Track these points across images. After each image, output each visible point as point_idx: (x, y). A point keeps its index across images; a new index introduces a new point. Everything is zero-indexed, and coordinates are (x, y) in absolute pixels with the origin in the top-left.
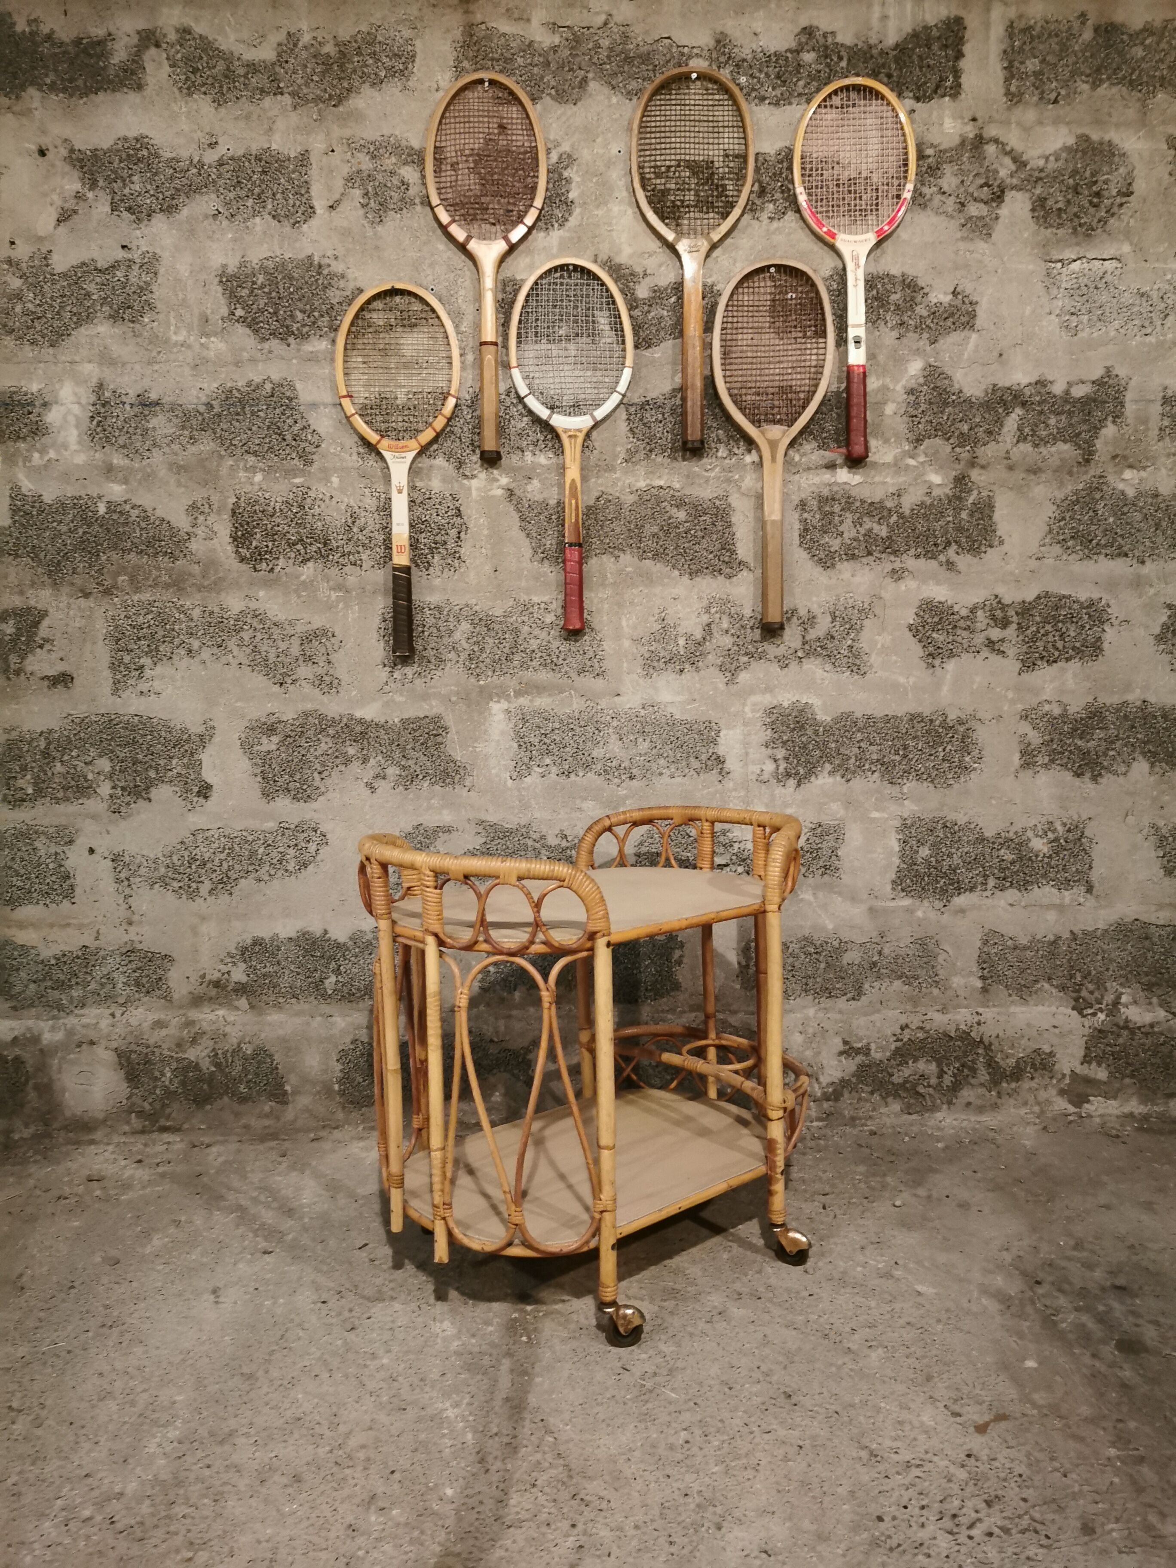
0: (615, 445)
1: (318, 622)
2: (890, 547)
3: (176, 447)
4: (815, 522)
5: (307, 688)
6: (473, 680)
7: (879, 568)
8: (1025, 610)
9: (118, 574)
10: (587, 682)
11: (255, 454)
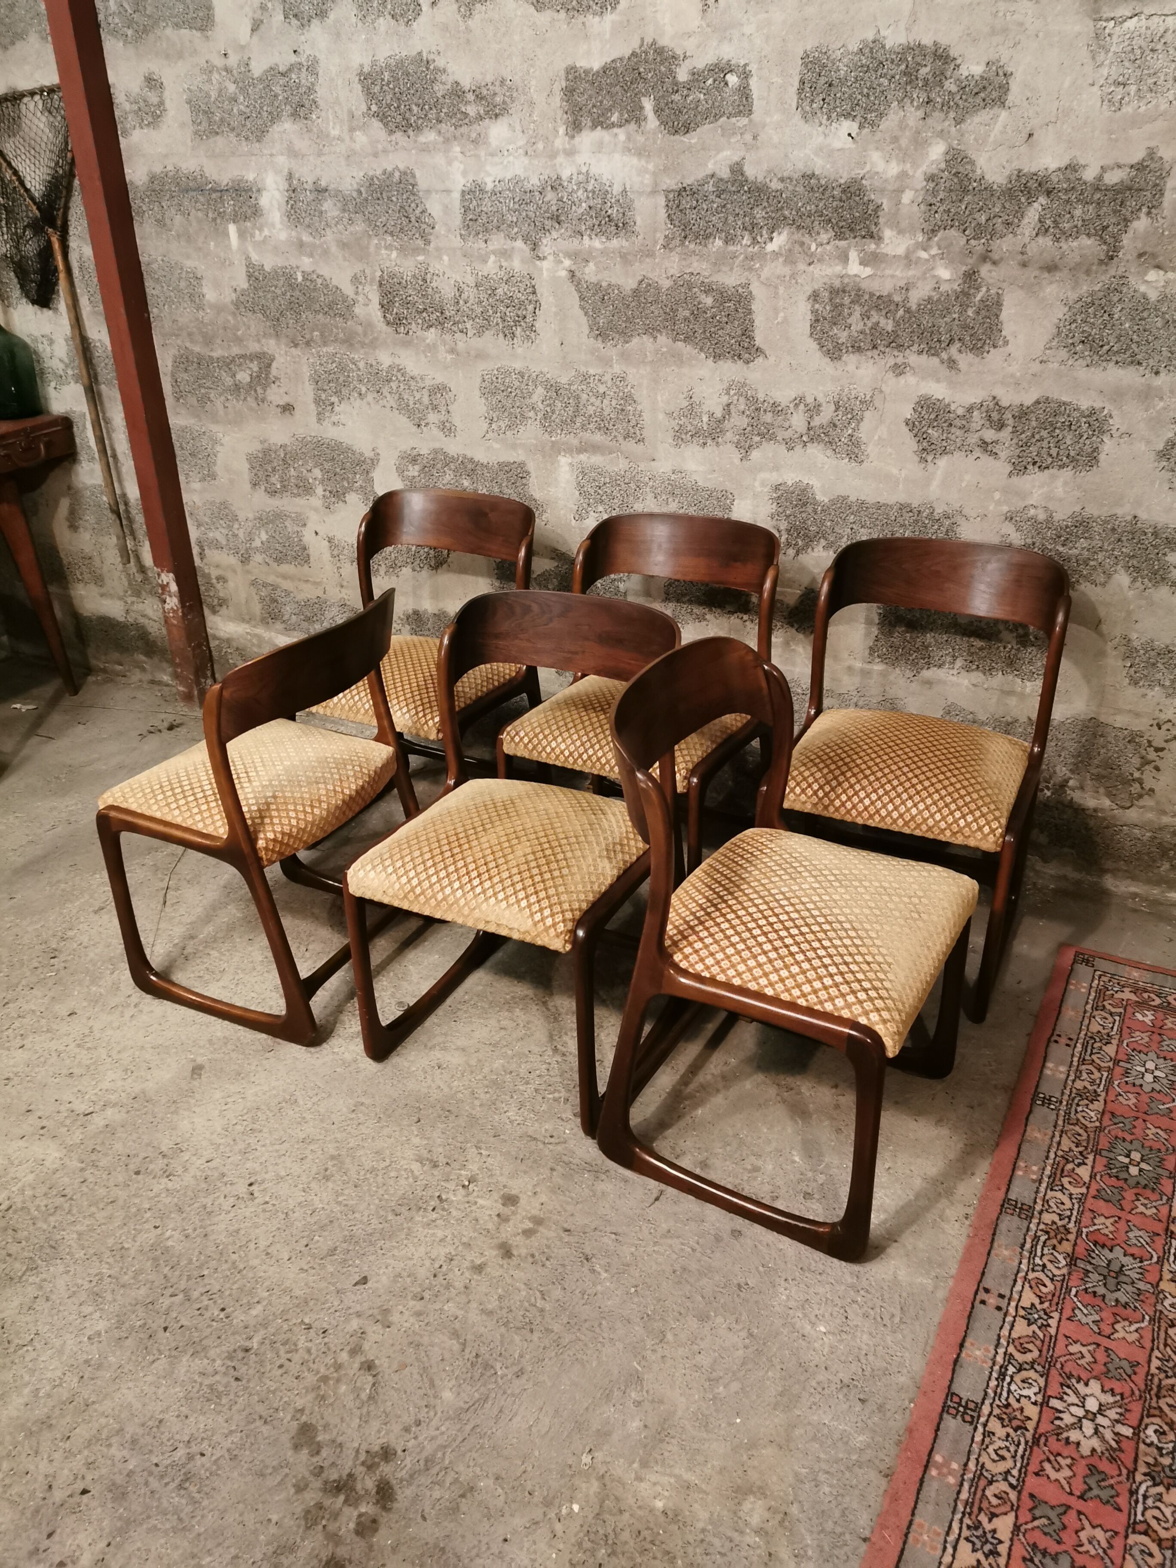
0: (655, 231)
1: (440, 379)
2: (894, 342)
3: (340, 227)
4: (825, 314)
5: (435, 431)
6: (547, 435)
7: (883, 362)
8: (1023, 414)
9: (313, 330)
10: (630, 446)
11: (392, 234)
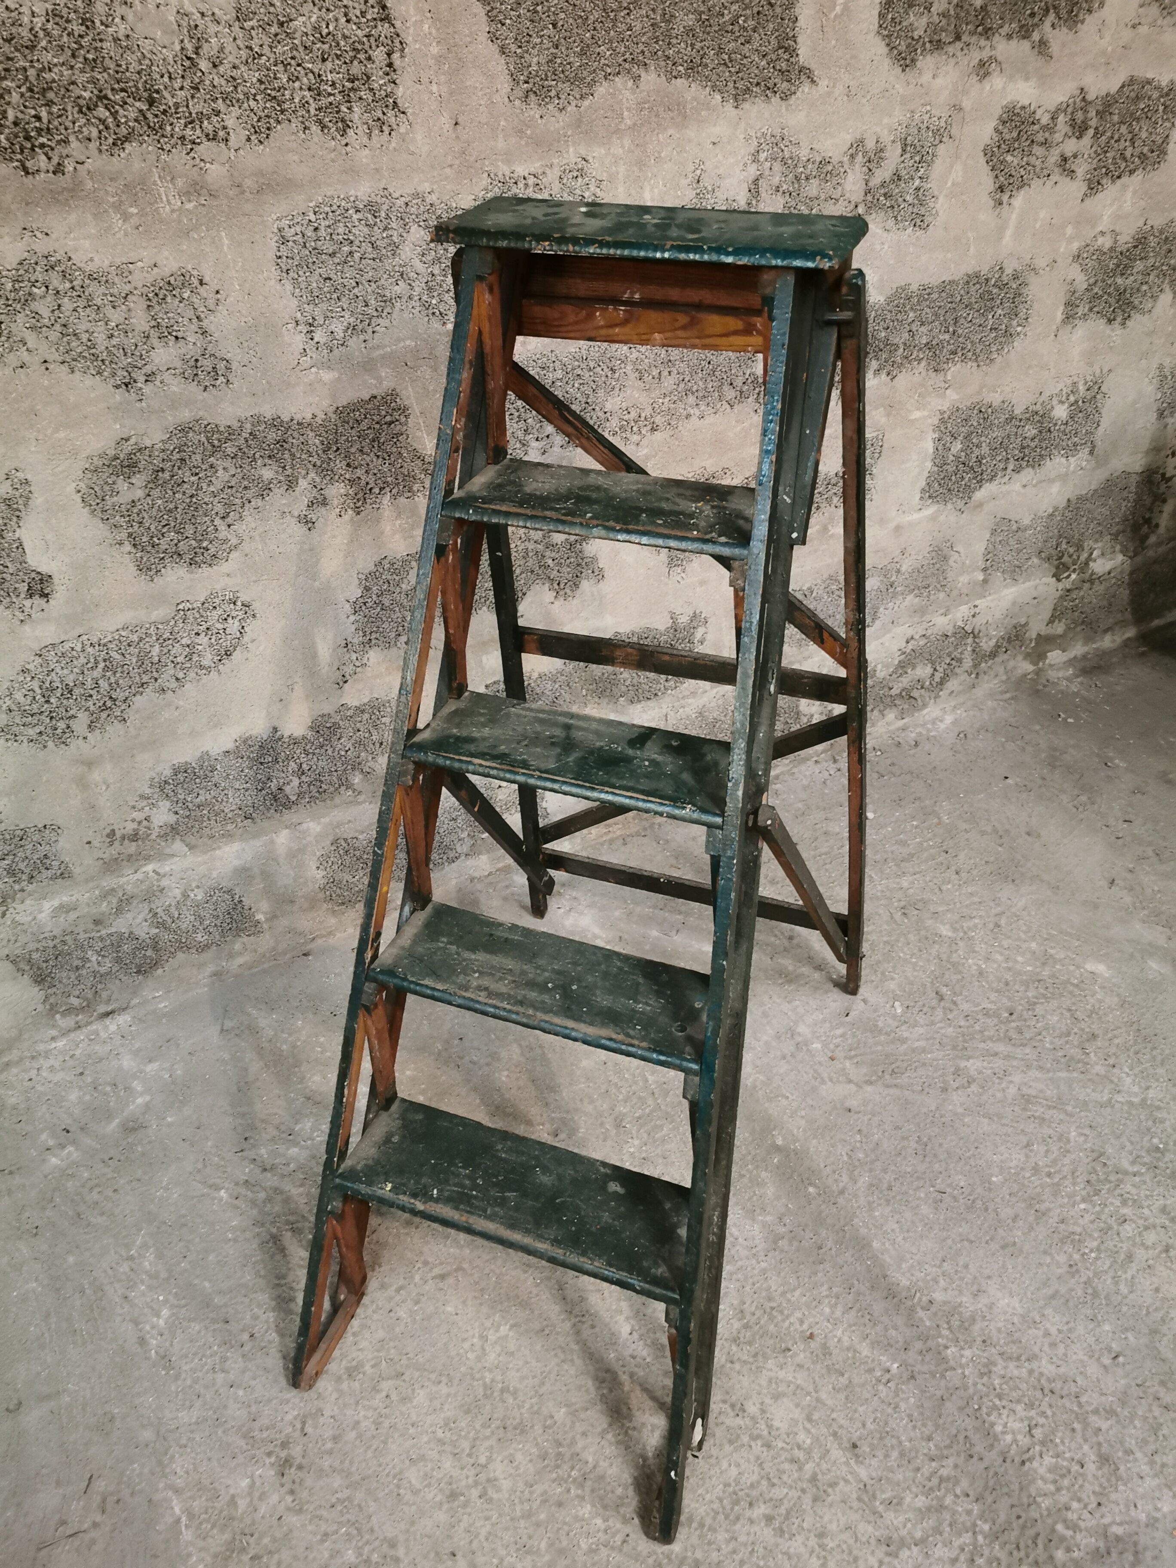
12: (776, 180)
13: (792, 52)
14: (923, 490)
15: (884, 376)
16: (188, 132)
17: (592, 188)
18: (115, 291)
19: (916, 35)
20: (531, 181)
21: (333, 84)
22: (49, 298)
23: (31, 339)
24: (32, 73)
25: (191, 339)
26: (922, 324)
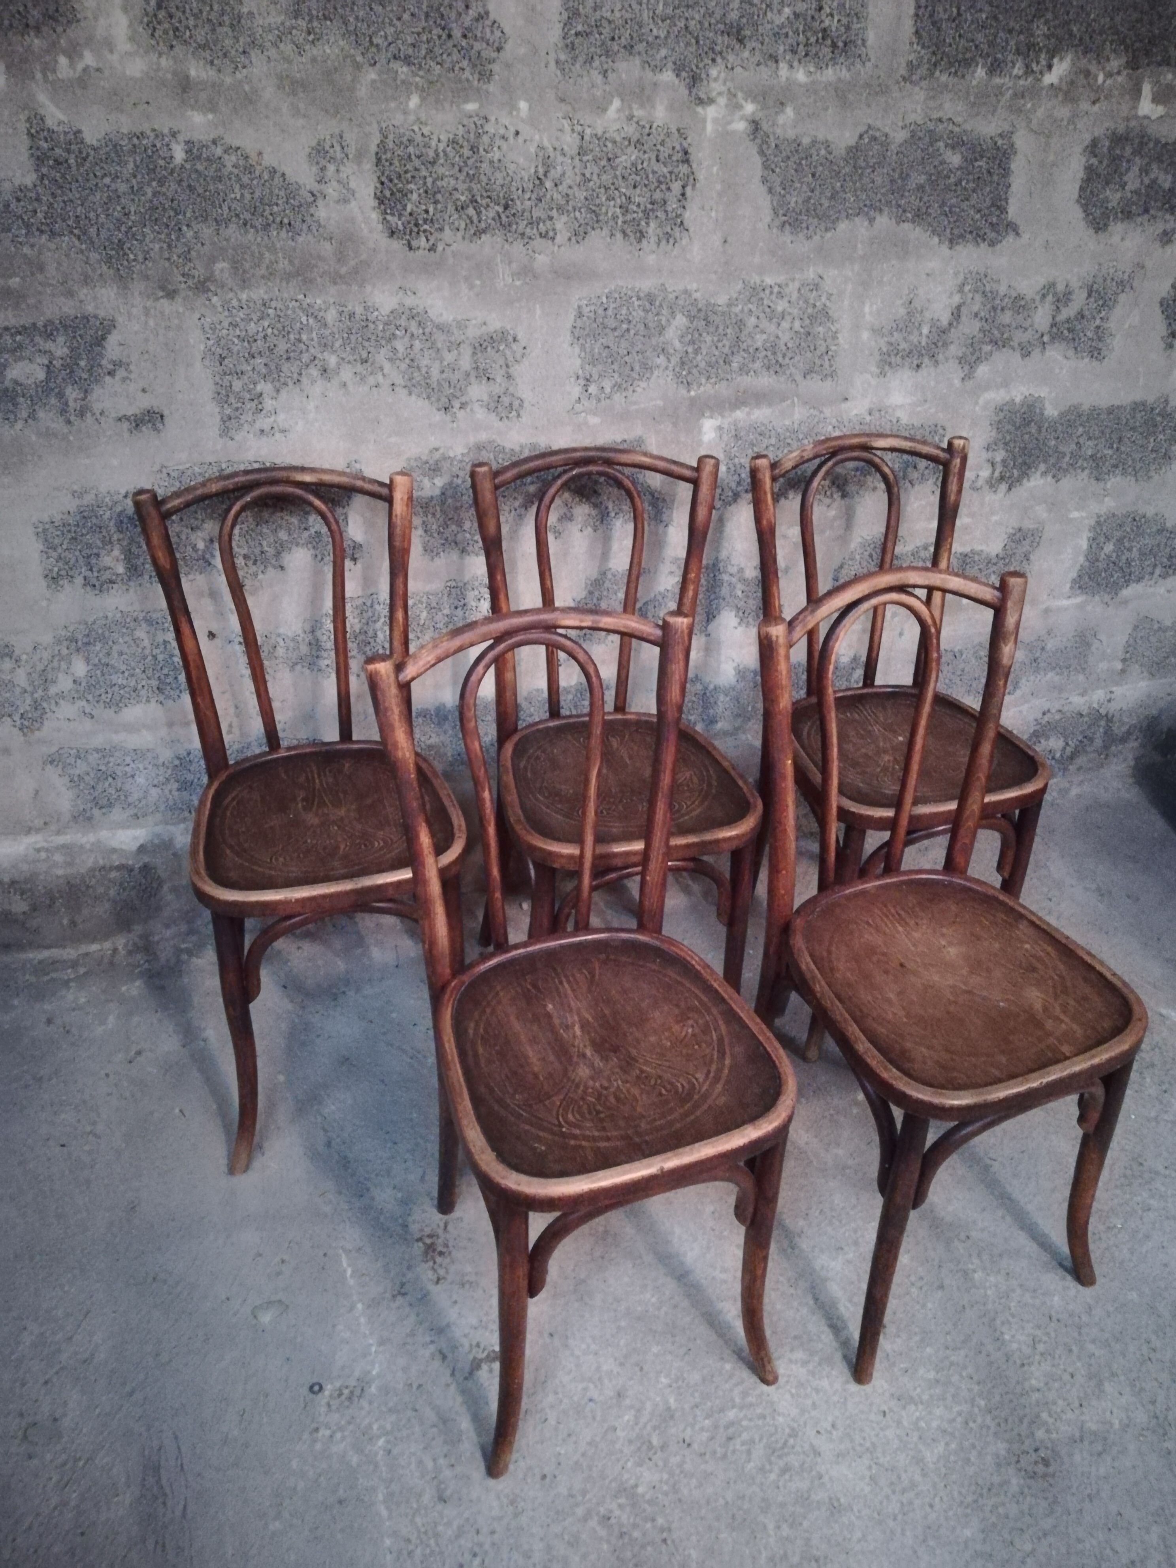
1: (495, 323)
2: (1168, 203)
4: (1100, 170)
5: (480, 414)
6: (683, 391)
7: (1152, 230)
9: (213, 260)
10: (815, 386)
12: (976, 308)
13: (1003, 210)
14: (1074, 581)
15: (1049, 478)
16: (528, 230)
17: (824, 299)
18: (453, 339)
19: (1110, 206)
20: (776, 289)
21: (639, 205)
22: (406, 339)
23: (387, 366)
24: (429, 181)
25: (499, 379)
26: (1090, 438)
